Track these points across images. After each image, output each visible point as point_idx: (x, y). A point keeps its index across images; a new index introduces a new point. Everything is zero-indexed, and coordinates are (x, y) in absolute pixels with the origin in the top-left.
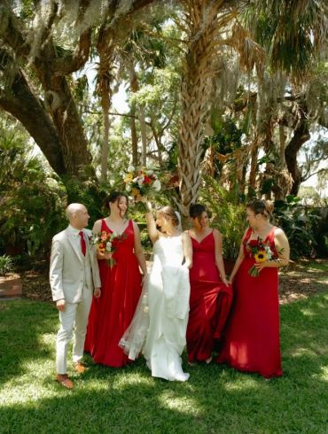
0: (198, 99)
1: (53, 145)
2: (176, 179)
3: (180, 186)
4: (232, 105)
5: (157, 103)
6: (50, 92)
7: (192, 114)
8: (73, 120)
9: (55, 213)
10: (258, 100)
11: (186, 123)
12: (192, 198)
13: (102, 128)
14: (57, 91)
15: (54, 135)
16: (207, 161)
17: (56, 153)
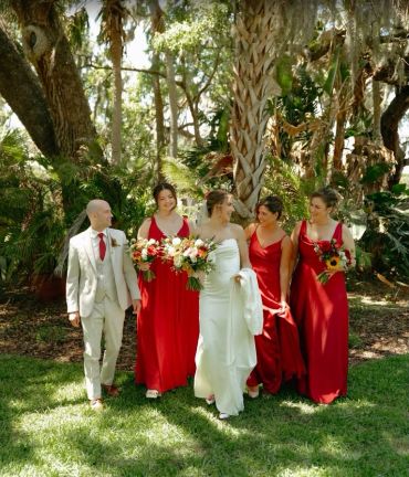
0: (262, 37)
1: (39, 112)
2: (228, 161)
3: (234, 171)
4: (306, 51)
5: (195, 49)
6: (31, 28)
7: (252, 61)
8: (69, 72)
9: (43, 215)
10: (348, 41)
11: (243, 75)
12: (253, 190)
13: (112, 89)
14: (42, 27)
15: (38, 96)
16: (270, 135)
17: (41, 124)
